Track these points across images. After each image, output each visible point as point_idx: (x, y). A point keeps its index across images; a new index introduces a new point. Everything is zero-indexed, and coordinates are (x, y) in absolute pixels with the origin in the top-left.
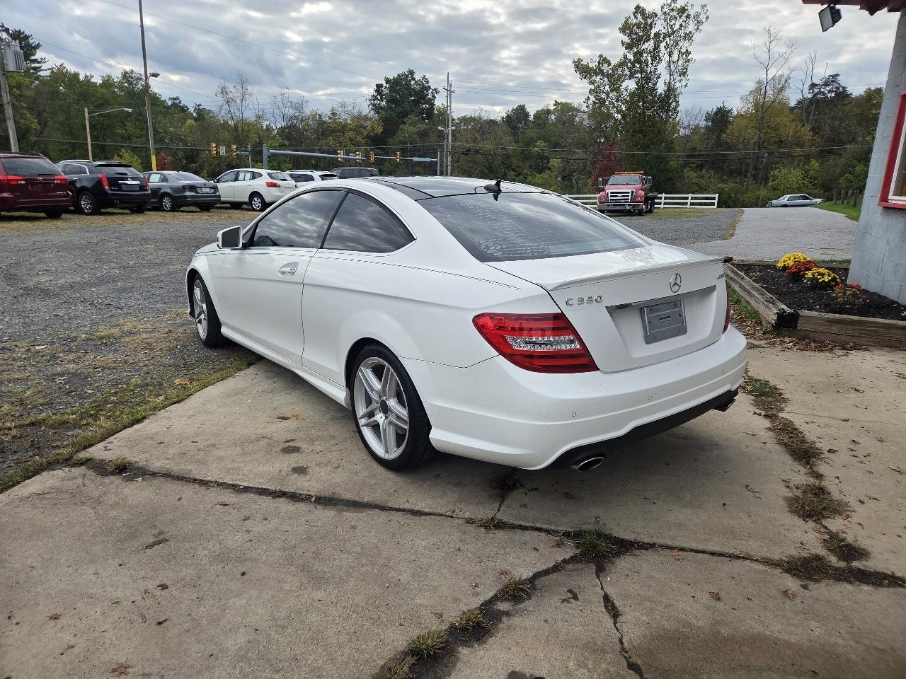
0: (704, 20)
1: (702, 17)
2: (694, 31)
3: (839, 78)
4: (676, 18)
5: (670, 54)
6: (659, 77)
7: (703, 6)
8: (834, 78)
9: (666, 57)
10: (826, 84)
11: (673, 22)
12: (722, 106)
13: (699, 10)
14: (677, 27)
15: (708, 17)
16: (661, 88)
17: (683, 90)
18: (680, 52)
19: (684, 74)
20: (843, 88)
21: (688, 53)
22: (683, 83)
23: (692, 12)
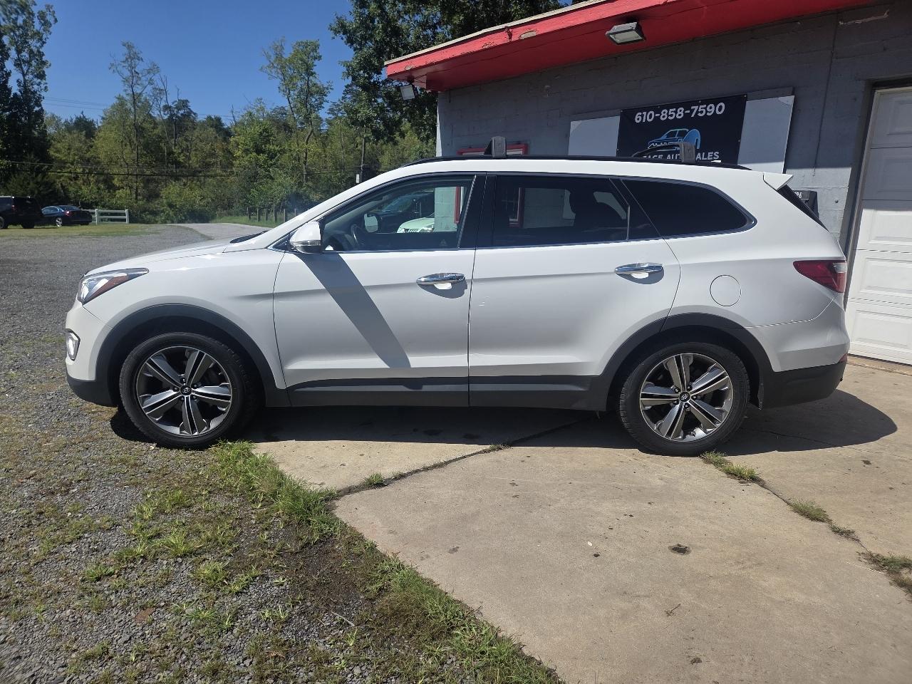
0: (52, 21)
1: (49, 18)
2: (41, 31)
3: (189, 104)
4: (17, 12)
5: (19, 52)
6: (8, 74)
7: (48, 7)
8: (184, 104)
9: (13, 53)
10: (178, 108)
11: (14, 16)
12: (82, 116)
13: (44, 10)
14: (20, 22)
15: (56, 21)
16: (14, 88)
17: (43, 94)
18: (31, 52)
19: (41, 76)
20: (195, 114)
21: (41, 55)
22: (43, 86)
23: (35, 10)
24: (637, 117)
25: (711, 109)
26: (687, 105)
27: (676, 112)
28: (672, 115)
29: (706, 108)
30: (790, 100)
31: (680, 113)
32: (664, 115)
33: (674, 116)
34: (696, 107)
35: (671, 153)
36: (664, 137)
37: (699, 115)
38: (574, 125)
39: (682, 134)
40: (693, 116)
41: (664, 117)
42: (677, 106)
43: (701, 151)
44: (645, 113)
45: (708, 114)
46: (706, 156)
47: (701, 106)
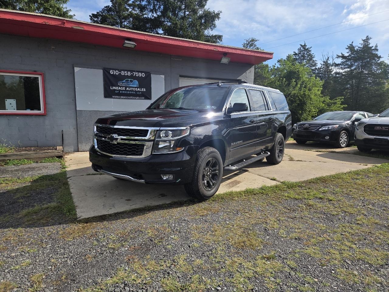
24: (111, 72)
25: (140, 75)
26: (131, 71)
27: (128, 73)
28: (126, 74)
29: (138, 74)
30: (163, 76)
31: (129, 74)
32: (123, 73)
33: (127, 74)
34: (135, 73)
35: (128, 87)
36: (124, 81)
37: (136, 75)
38: (76, 69)
39: (131, 81)
40: (134, 75)
41: (123, 74)
42: (128, 71)
43: (139, 87)
44: (114, 71)
45: (139, 76)
46: (141, 90)
47: (136, 73)
